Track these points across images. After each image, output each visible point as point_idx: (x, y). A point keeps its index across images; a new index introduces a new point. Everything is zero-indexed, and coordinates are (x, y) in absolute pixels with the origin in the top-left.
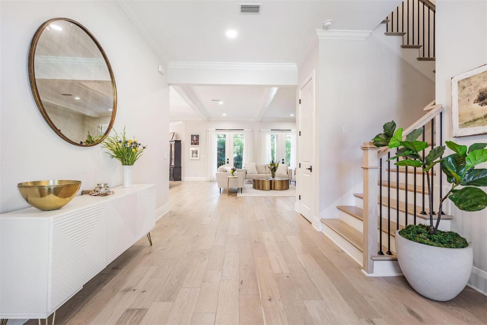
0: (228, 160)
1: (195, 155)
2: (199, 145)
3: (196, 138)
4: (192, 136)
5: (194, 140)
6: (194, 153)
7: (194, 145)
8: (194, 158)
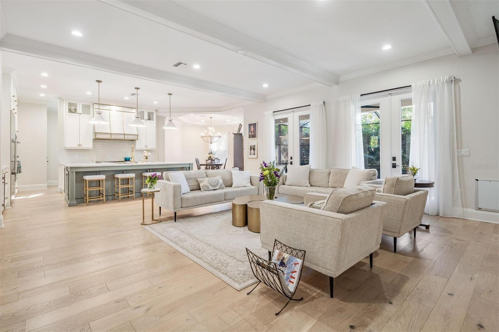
0: (291, 158)
1: (252, 151)
2: (256, 137)
3: (253, 129)
4: (250, 125)
5: (252, 131)
6: (252, 149)
7: (252, 137)
8: (252, 156)
